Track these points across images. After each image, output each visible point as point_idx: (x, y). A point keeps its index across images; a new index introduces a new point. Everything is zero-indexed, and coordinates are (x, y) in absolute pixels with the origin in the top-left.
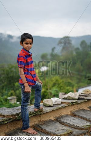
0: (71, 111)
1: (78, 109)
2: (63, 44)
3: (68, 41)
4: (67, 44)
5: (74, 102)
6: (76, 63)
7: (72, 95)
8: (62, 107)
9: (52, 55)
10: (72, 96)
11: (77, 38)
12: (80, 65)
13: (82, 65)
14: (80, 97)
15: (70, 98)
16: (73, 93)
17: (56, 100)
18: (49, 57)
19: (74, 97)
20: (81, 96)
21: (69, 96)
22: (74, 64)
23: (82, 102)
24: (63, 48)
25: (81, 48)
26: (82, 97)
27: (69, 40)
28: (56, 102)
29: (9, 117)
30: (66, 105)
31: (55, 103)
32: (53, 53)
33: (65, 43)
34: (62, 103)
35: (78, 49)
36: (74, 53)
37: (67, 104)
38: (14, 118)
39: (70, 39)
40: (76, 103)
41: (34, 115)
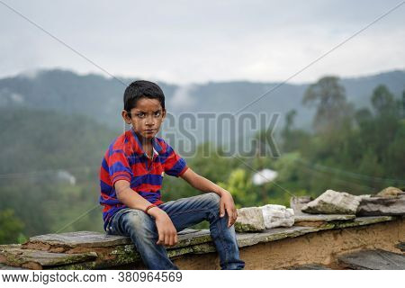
0: (333, 255)
1: (360, 249)
2: (318, 101)
3: (333, 91)
4: (330, 101)
5: (344, 221)
6: (361, 157)
7: (335, 198)
8: (298, 234)
9: (287, 134)
10: (335, 203)
11: (363, 81)
12: (375, 159)
13: (380, 160)
14: (365, 207)
15: (330, 210)
16: (337, 193)
17: (275, 211)
18: (278, 141)
19: (342, 205)
20: (370, 205)
21: (325, 200)
22: (356, 157)
23: (374, 221)
24: (321, 112)
25: (373, 111)
26: (374, 208)
27: (336, 87)
28: (276, 217)
29: (84, 250)
30: (311, 229)
31: (272, 221)
32: (292, 128)
33: (325, 99)
34: (297, 223)
35: (365, 112)
36: (355, 127)
37: (317, 224)
38: (107, 258)
39: (339, 83)
40: (351, 225)
41: (187, 251)
